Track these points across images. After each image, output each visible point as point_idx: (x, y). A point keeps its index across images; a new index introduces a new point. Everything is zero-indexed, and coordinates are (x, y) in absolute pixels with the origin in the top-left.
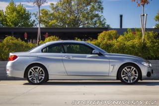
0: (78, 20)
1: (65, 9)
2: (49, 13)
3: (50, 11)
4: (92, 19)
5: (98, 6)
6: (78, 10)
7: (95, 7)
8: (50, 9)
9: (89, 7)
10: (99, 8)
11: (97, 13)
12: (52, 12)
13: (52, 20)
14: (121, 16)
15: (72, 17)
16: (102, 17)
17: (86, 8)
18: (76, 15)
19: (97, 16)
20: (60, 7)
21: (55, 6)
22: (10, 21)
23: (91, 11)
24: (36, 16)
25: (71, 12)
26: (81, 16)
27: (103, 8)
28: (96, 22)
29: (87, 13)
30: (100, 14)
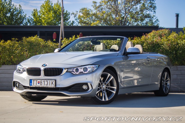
0: (126, 21)
1: (110, 9)
2: (91, 13)
4: (142, 20)
5: (150, 5)
6: (125, 9)
7: (146, 6)
8: (92, 9)
9: (139, 6)
10: (151, 7)
11: (148, 12)
12: (94, 11)
13: (94, 21)
15: (118, 18)
16: (154, 18)
17: (135, 7)
18: (124, 15)
19: (148, 16)
20: (104, 6)
21: (98, 5)
22: (45, 22)
23: (142, 10)
24: (75, 17)
25: (117, 12)
26: (128, 16)
27: (155, 7)
29: (136, 13)
30: (152, 14)
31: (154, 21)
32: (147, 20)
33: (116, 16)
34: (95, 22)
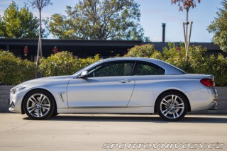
0: (105, 30)
1: (86, 15)
2: (64, 20)
3: (65, 17)
4: (124, 29)
5: (133, 11)
6: (105, 16)
7: (129, 12)
8: (66, 15)
9: (120, 13)
10: (134, 13)
11: (131, 20)
12: (69, 18)
13: (68, 29)
14: (164, 26)
15: (96, 26)
16: (138, 26)
17: (115, 13)
18: (103, 23)
19: (131, 24)
20: (80, 12)
21: (73, 10)
22: (10, 30)
23: (123, 18)
24: (45, 24)
25: (95, 19)
26: (109, 24)
27: (139, 14)
28: (129, 33)
29: (117, 20)
30: (135, 22)
31: (138, 30)
32: (130, 29)
33: (94, 23)
34: (69, 31)
